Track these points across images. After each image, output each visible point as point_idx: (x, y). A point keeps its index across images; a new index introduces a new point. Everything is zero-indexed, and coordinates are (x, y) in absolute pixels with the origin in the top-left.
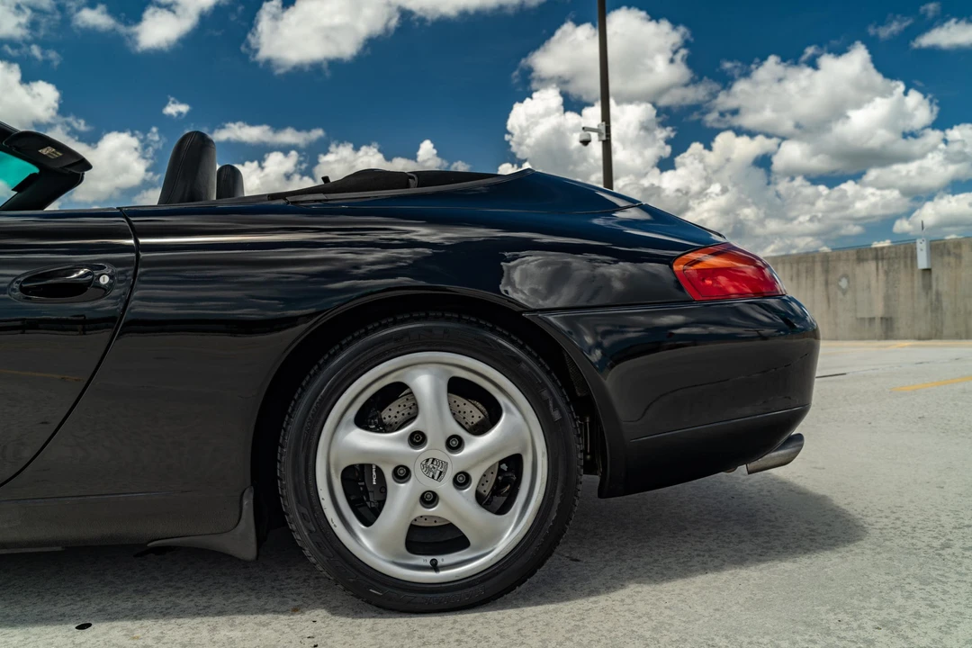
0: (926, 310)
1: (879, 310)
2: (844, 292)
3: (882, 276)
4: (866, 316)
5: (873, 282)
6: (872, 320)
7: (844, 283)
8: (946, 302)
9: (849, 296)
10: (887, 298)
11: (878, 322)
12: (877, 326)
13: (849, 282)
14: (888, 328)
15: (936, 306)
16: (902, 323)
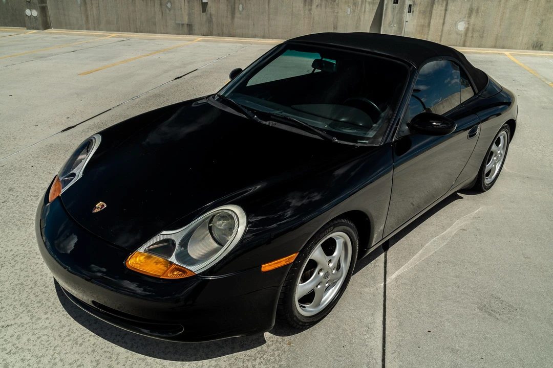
0: (206, 21)
1: (186, 21)
2: (170, 10)
3: (186, 4)
4: (180, 23)
5: (183, 6)
6: (183, 25)
7: (169, 5)
8: (214, 19)
9: (172, 12)
10: (189, 15)
11: (185, 26)
12: (186, 28)
13: (171, 5)
14: (189, 29)
15: (210, 21)
16: (196, 27)
